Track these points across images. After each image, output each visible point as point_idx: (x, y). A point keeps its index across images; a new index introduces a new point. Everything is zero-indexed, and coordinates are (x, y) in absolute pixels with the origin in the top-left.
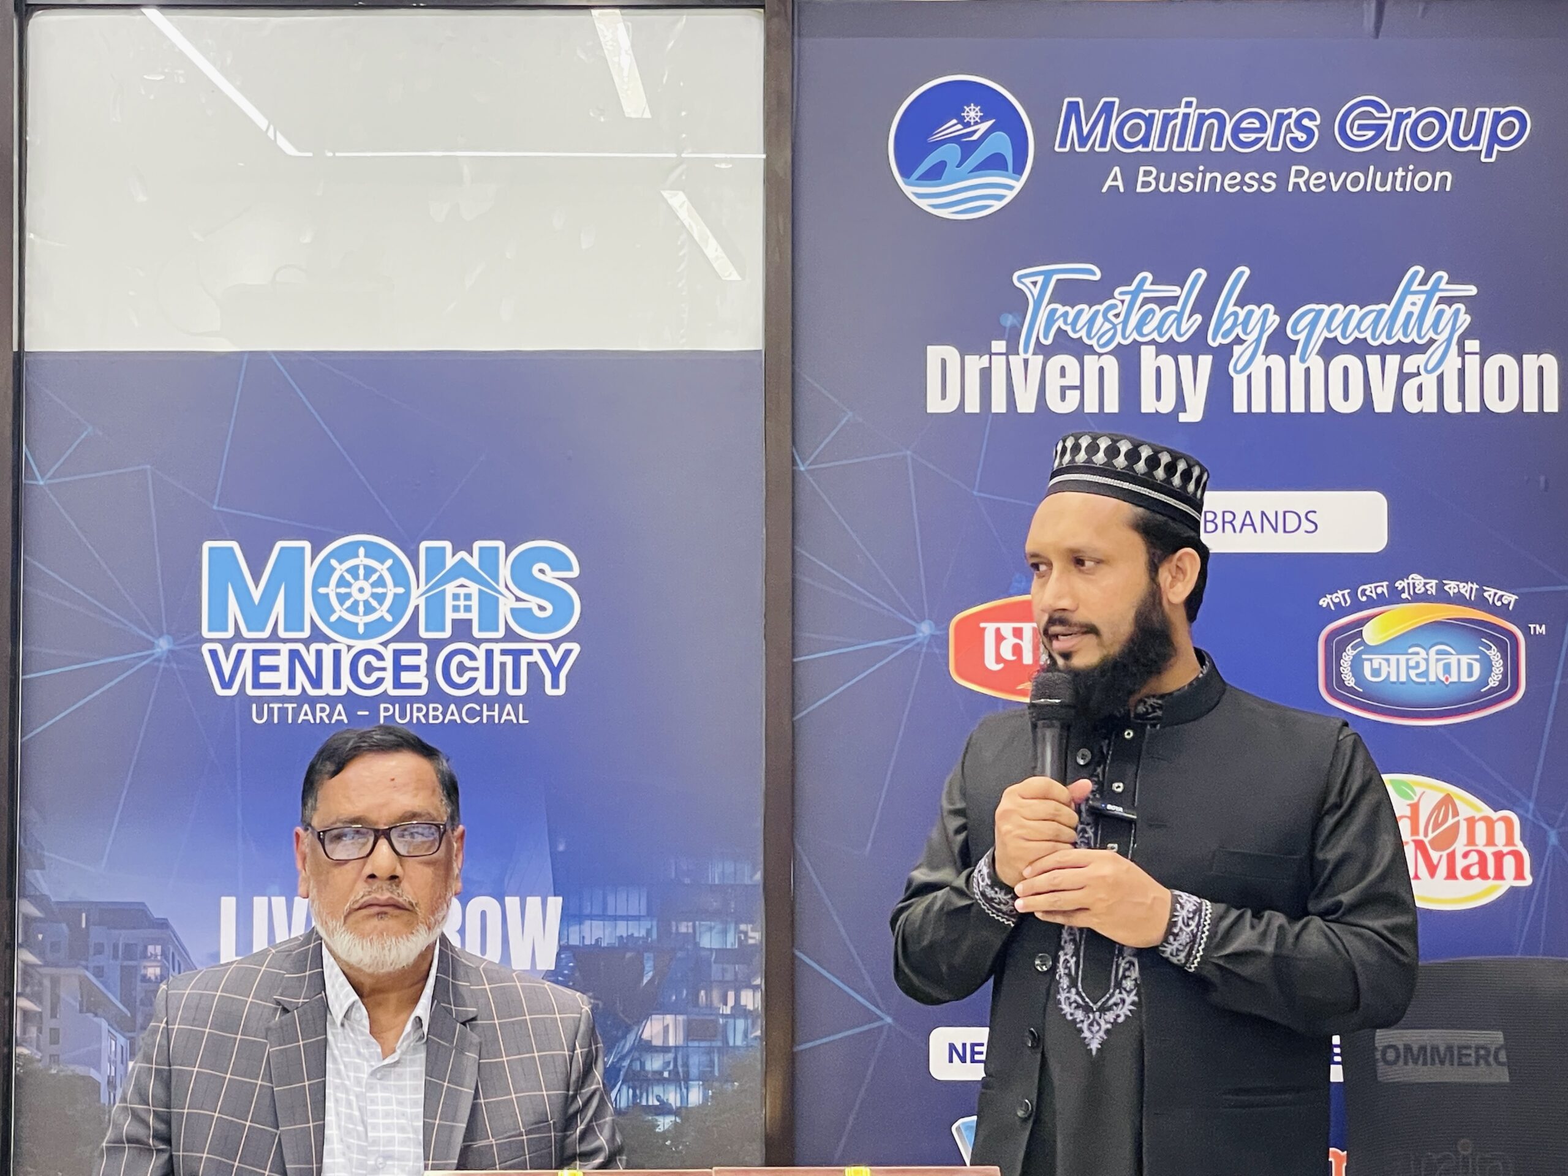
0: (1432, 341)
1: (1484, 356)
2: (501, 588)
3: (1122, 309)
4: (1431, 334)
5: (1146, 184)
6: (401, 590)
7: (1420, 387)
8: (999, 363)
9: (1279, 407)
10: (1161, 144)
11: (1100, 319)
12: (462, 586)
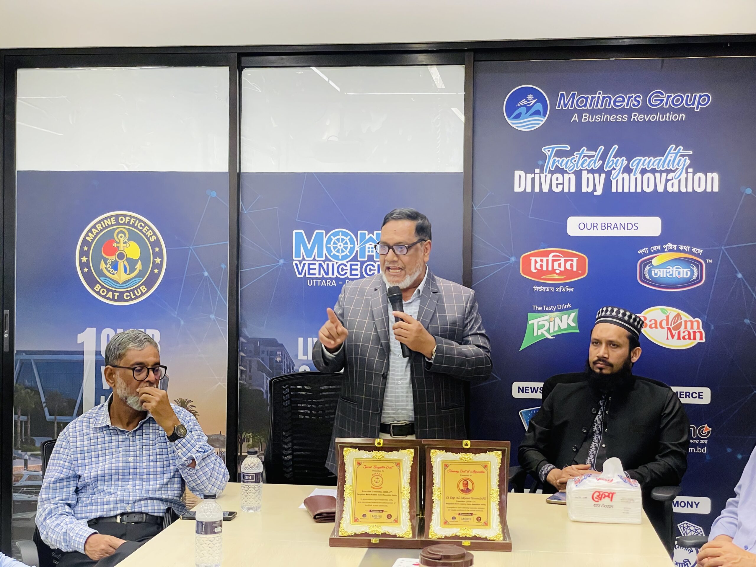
0: (677, 169)
3: (577, 159)
4: (677, 167)
5: (586, 119)
6: (352, 246)
7: (673, 184)
8: (537, 176)
9: (626, 190)
10: (590, 106)
11: (569, 162)
12: (371, 245)
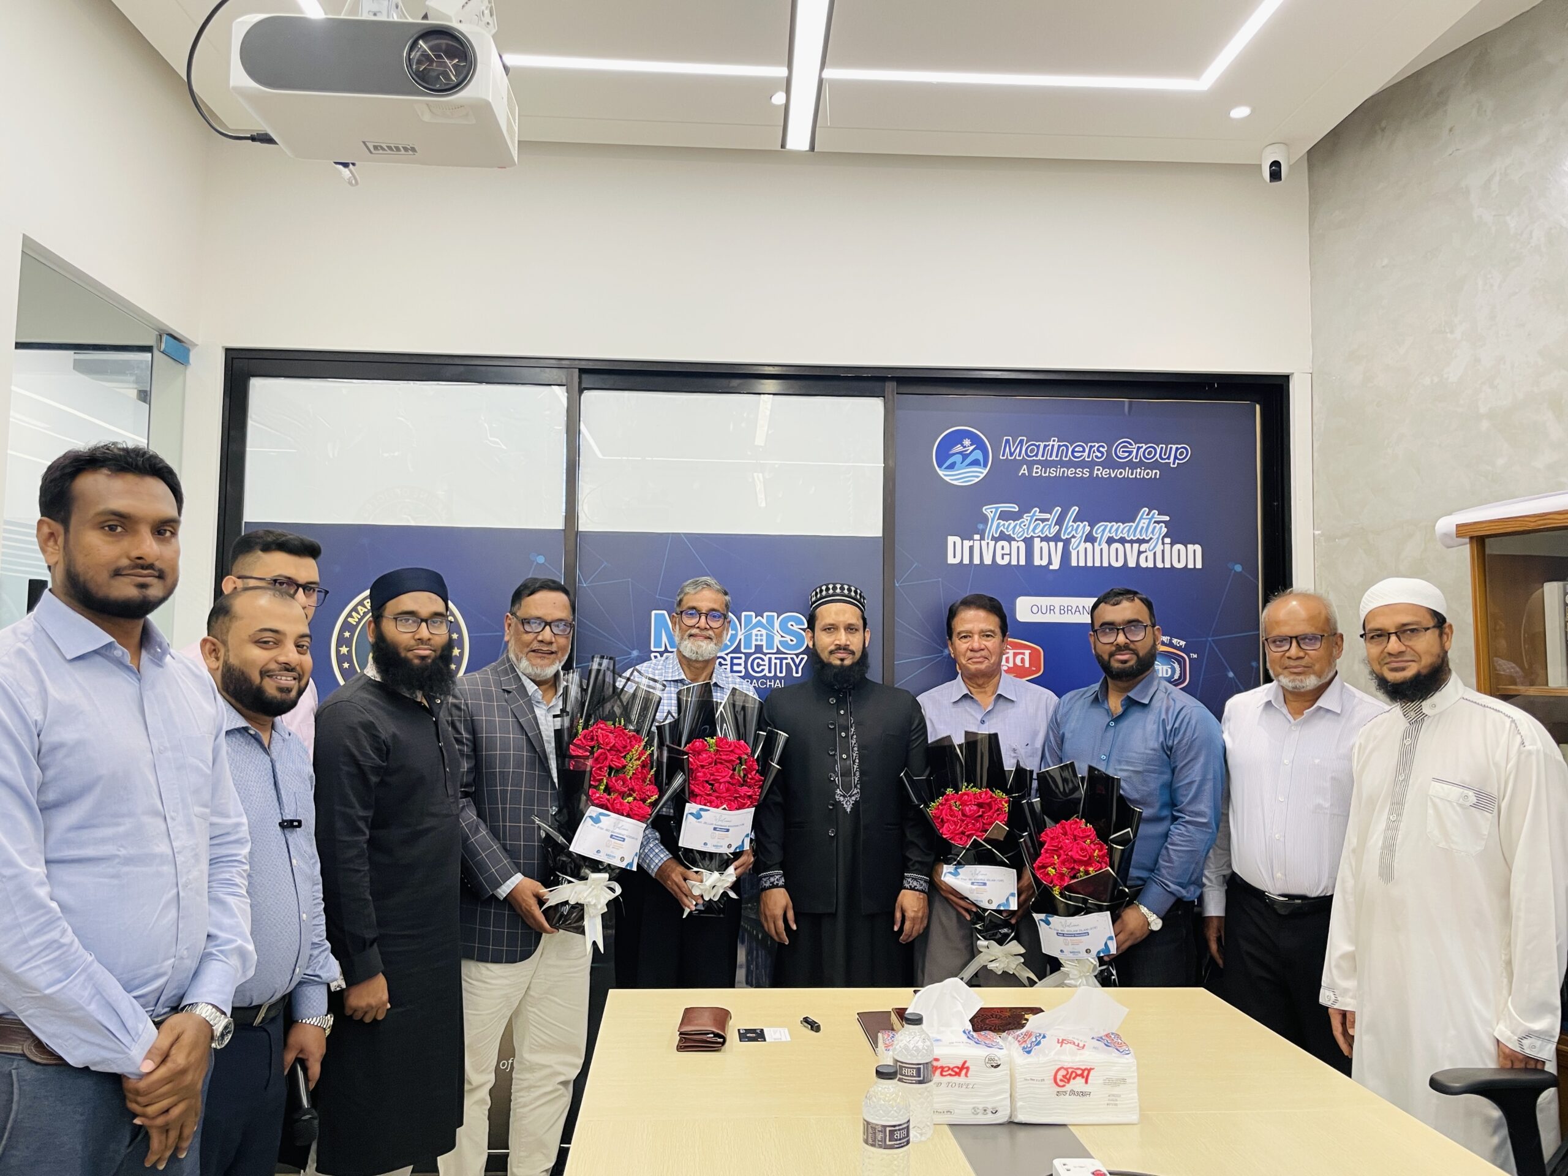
0: (1151, 539)
1: (1172, 544)
2: (775, 632)
3: (1027, 523)
4: (1151, 536)
5: (1037, 473)
7: (1146, 557)
8: (977, 544)
9: (1090, 564)
10: (1043, 456)
11: (1018, 527)
12: (759, 631)
